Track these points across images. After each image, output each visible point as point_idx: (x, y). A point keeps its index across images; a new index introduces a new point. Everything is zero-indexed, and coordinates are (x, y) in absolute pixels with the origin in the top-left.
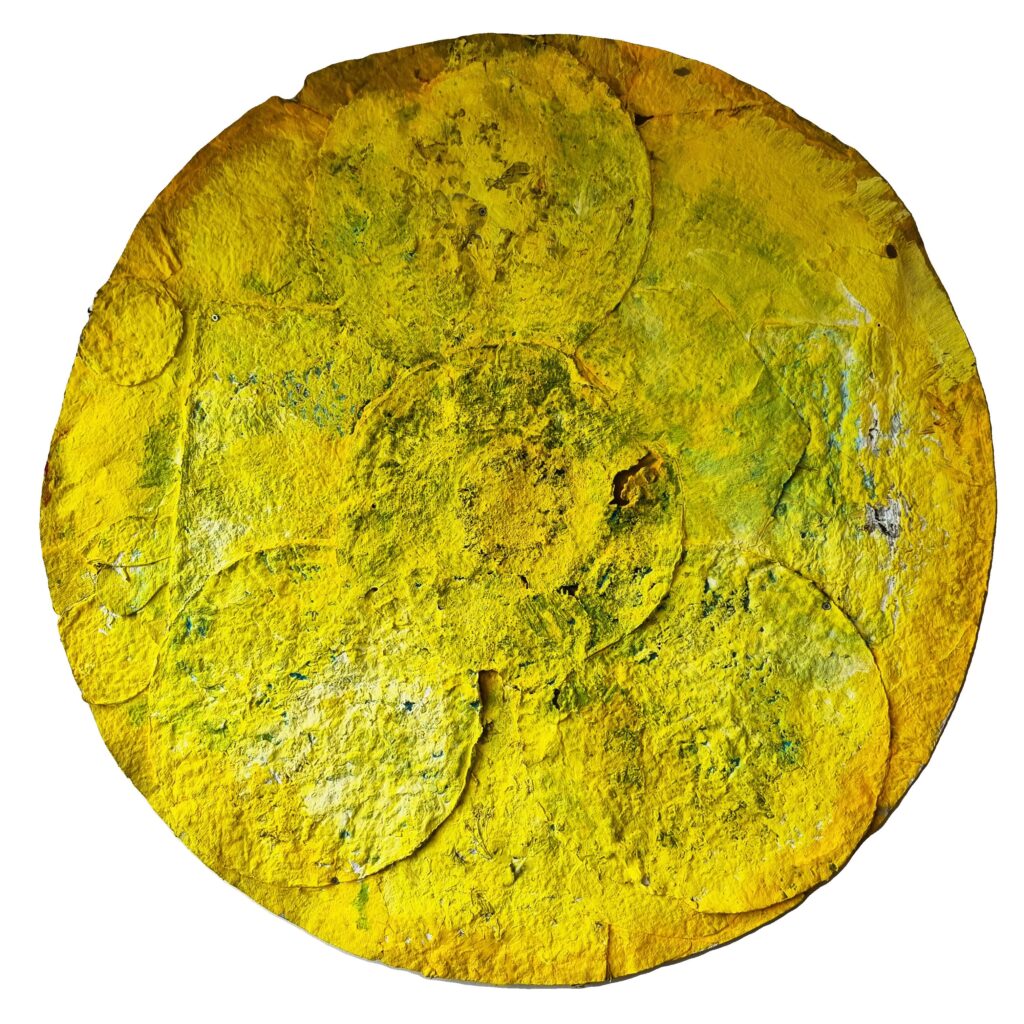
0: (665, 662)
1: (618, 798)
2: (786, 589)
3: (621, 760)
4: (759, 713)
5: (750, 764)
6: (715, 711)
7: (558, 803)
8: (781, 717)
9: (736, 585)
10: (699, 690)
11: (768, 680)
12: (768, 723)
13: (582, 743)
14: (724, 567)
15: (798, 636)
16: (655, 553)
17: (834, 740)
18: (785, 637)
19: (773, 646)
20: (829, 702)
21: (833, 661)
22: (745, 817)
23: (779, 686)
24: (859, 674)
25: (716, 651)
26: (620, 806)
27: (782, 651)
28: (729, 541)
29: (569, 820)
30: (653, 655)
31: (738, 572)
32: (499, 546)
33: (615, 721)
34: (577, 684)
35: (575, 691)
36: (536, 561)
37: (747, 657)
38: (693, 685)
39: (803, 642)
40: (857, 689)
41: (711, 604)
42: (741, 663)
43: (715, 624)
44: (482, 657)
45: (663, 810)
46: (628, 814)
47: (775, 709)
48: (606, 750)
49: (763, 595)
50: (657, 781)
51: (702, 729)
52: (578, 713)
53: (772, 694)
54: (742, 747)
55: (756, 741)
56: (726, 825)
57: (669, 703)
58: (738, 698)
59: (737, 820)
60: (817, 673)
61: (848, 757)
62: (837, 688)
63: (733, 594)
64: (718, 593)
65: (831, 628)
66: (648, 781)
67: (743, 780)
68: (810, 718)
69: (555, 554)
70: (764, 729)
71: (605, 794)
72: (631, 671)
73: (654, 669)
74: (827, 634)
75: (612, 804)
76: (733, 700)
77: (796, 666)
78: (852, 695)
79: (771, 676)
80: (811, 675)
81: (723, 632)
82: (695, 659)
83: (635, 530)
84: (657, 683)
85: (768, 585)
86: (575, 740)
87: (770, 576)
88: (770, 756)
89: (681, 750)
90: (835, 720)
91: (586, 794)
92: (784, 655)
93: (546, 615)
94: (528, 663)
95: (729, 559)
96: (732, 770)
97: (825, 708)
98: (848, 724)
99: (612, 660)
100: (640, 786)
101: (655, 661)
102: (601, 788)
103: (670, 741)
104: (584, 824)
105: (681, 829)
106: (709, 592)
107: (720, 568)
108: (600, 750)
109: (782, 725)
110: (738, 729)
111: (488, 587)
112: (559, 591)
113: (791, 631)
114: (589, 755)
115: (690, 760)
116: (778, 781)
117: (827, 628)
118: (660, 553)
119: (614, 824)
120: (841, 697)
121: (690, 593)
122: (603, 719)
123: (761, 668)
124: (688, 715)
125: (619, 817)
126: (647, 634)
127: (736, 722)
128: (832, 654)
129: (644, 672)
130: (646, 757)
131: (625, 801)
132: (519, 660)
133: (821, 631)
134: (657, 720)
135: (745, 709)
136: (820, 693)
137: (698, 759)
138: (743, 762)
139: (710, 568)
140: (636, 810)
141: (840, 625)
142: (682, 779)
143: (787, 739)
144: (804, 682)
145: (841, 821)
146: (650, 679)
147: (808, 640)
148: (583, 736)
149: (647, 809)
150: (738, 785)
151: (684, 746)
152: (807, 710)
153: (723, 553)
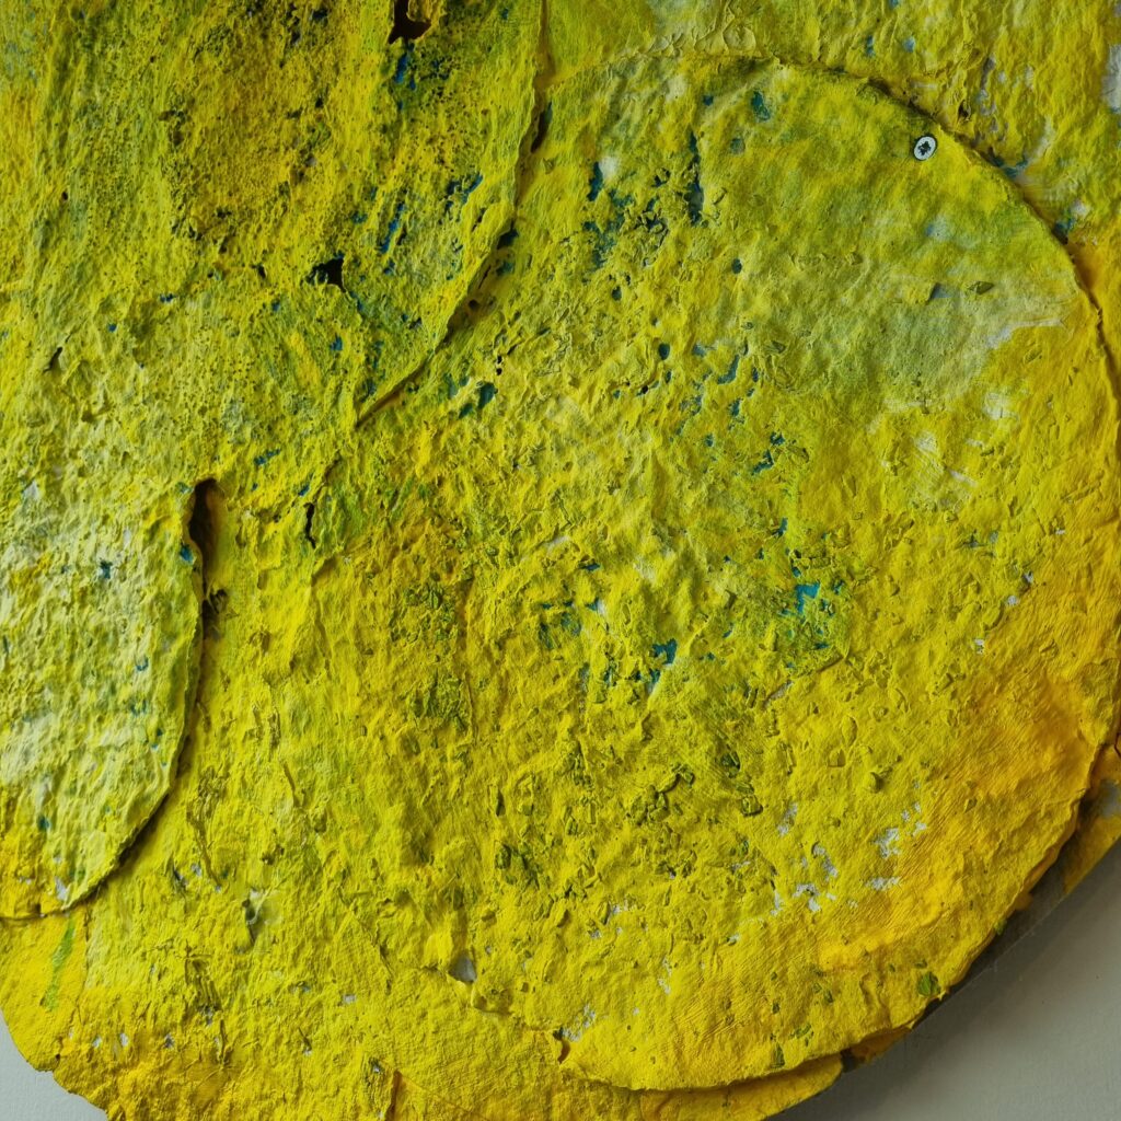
0: (513, 402)
1: (422, 757)
2: (800, 131)
3: (424, 661)
4: (730, 509)
5: (701, 655)
6: (616, 516)
7: (317, 767)
8: (789, 511)
9: (666, 154)
10: (584, 462)
11: (751, 405)
12: (754, 532)
13: (351, 624)
14: (636, 118)
15: (834, 258)
16: (485, 132)
17: (946, 567)
18: (797, 270)
19: (762, 306)
20: (931, 447)
21: (942, 310)
22: (690, 812)
23: (780, 418)
24: (1025, 334)
25: (623, 353)
26: (423, 775)
27: (787, 312)
28: (649, 42)
29: (335, 809)
30: (486, 391)
31: (670, 118)
32: (221, 214)
33: (411, 566)
34: (347, 487)
35: (342, 504)
36: (278, 224)
37: (694, 351)
38: (572, 454)
39: (851, 274)
40: (1016, 385)
41: (609, 225)
42: (679, 372)
43: (620, 280)
44: (197, 454)
45: (507, 788)
46: (439, 797)
47: (772, 490)
48: (395, 638)
49: (735, 164)
50: (499, 712)
51: (588, 566)
52: (346, 552)
53: (762, 447)
54: (682, 607)
55: (719, 588)
56: (644, 830)
57: (518, 508)
58: (671, 469)
59: (670, 820)
60: (891, 361)
61: (989, 617)
62: (953, 396)
63: (658, 182)
64: (622, 191)
65: (934, 210)
66: (481, 713)
67: (682, 705)
68: (875, 503)
69: (309, 201)
70: (745, 551)
71: (394, 747)
72: (443, 439)
73: (490, 426)
74: (924, 232)
75: (408, 769)
76: (660, 478)
77: (827, 348)
78: (1001, 408)
79: (758, 392)
80: (872, 370)
81: (641, 296)
82: (575, 383)
83: (446, 93)
84: (493, 460)
85: (750, 131)
86: (339, 618)
87: (756, 102)
88: (757, 630)
89: (543, 627)
90: (948, 500)
91: (359, 746)
92: (795, 322)
93: (294, 341)
94: (269, 454)
95: (647, 91)
96: (654, 674)
97: (919, 464)
98: (988, 506)
99: (410, 419)
100: (463, 727)
101: (491, 407)
102: (388, 731)
103: (518, 605)
104: (357, 818)
105: (548, 839)
106: (602, 194)
107: (628, 122)
108: (382, 637)
109: (794, 535)
110: (672, 557)
111: (207, 305)
112: (310, 280)
113: (814, 247)
114: (367, 652)
115: (566, 653)
116: (776, 704)
117: (921, 212)
118: (494, 127)
119: (409, 819)
120: (966, 421)
121: (559, 209)
122: (389, 563)
123: (731, 375)
124: (556, 534)
125: (420, 803)
126: (477, 340)
127: (668, 536)
128: (936, 292)
129: (469, 436)
130: (472, 651)
131: (435, 763)
132: (254, 450)
133: (903, 226)
134: (493, 555)
135: (690, 500)
136: (901, 423)
137: (581, 649)
138: (683, 651)
139: (605, 130)
140: (454, 786)
141: (963, 192)
142: (548, 704)
143: (804, 577)
144: (853, 394)
145: (954, 829)
146: (481, 453)
147: (867, 263)
148: (353, 606)
149: (477, 784)
150: (668, 715)
151: (549, 613)
152: (866, 481)
153: (633, 79)
